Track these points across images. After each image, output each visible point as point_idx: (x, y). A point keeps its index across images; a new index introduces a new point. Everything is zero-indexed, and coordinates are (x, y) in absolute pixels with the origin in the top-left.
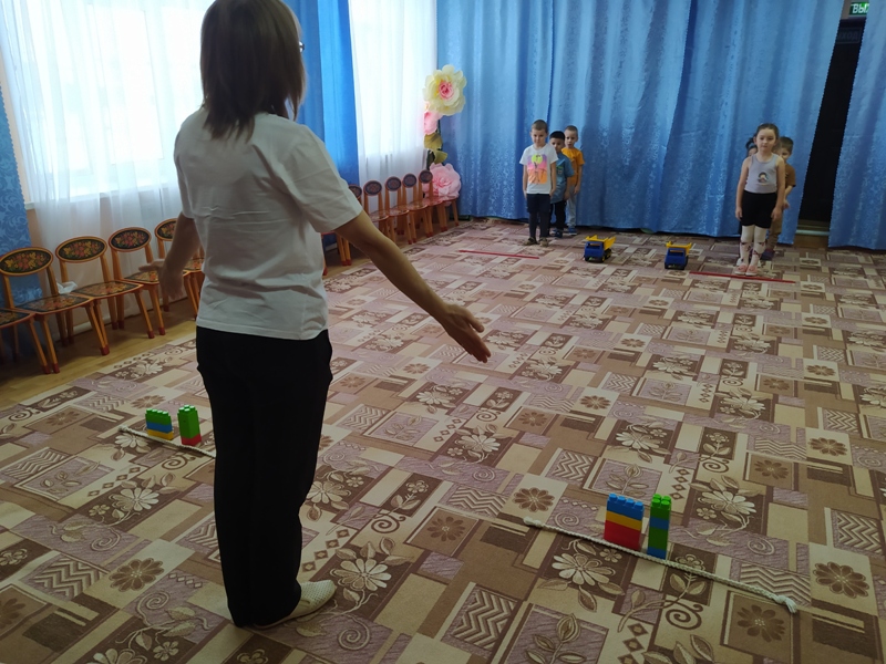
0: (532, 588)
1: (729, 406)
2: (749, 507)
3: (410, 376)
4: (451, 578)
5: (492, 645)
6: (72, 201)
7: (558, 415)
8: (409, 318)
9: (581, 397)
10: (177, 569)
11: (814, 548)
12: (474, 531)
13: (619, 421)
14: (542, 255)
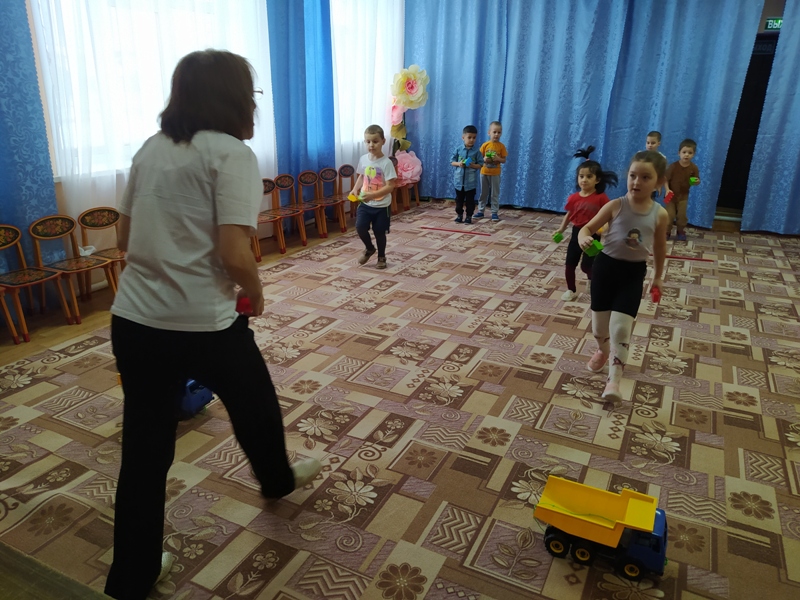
0: (494, 506)
1: (658, 364)
2: (675, 447)
3: (383, 333)
4: (427, 497)
5: (463, 551)
6: (93, 176)
7: (511, 368)
8: (380, 284)
9: (532, 353)
10: (197, 485)
11: (729, 480)
12: (445, 460)
13: (564, 374)
14: (493, 233)
